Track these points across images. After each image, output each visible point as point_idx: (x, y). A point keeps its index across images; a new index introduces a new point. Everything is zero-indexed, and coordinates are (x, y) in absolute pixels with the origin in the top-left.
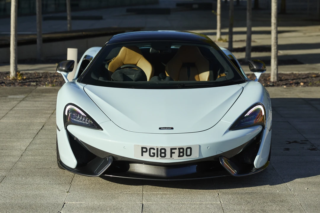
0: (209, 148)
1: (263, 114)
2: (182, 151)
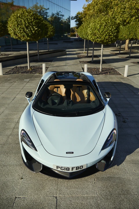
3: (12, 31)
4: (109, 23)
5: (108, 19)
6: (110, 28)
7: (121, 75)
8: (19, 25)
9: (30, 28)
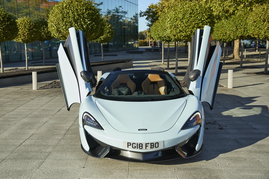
0: (169, 142)
1: (200, 117)
2: (153, 145)
3: (54, 27)
4: (197, 9)
5: (194, 5)
6: (199, 17)
7: (223, 86)
8: (65, 17)
9: (80, 22)
